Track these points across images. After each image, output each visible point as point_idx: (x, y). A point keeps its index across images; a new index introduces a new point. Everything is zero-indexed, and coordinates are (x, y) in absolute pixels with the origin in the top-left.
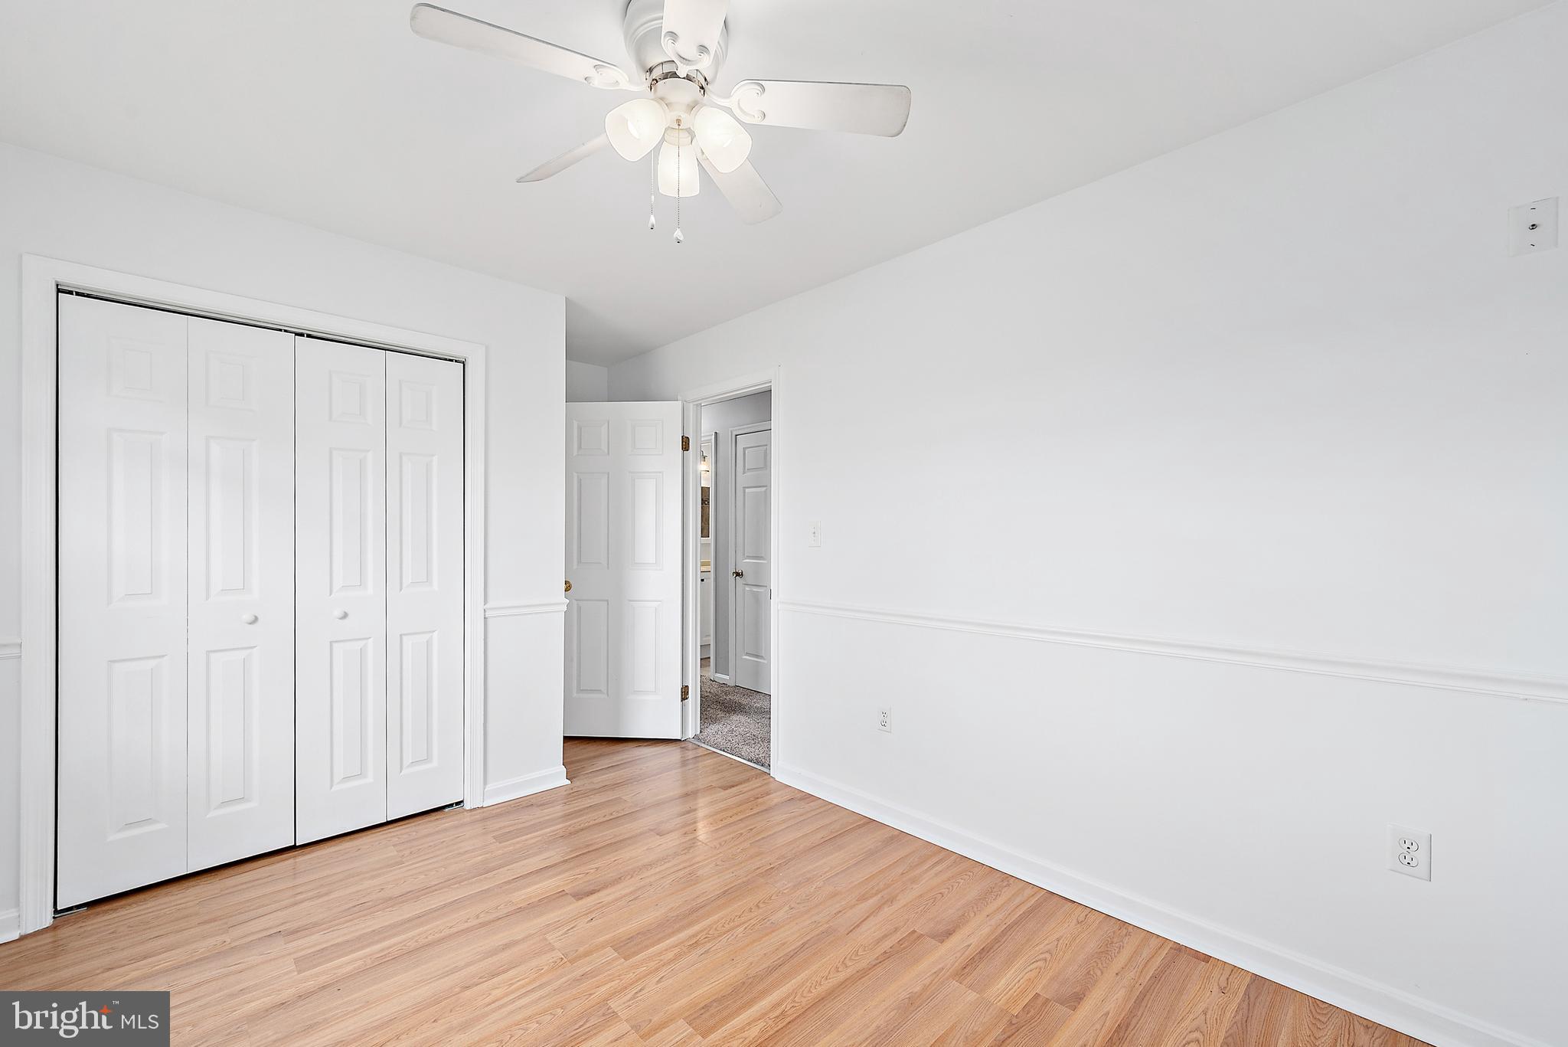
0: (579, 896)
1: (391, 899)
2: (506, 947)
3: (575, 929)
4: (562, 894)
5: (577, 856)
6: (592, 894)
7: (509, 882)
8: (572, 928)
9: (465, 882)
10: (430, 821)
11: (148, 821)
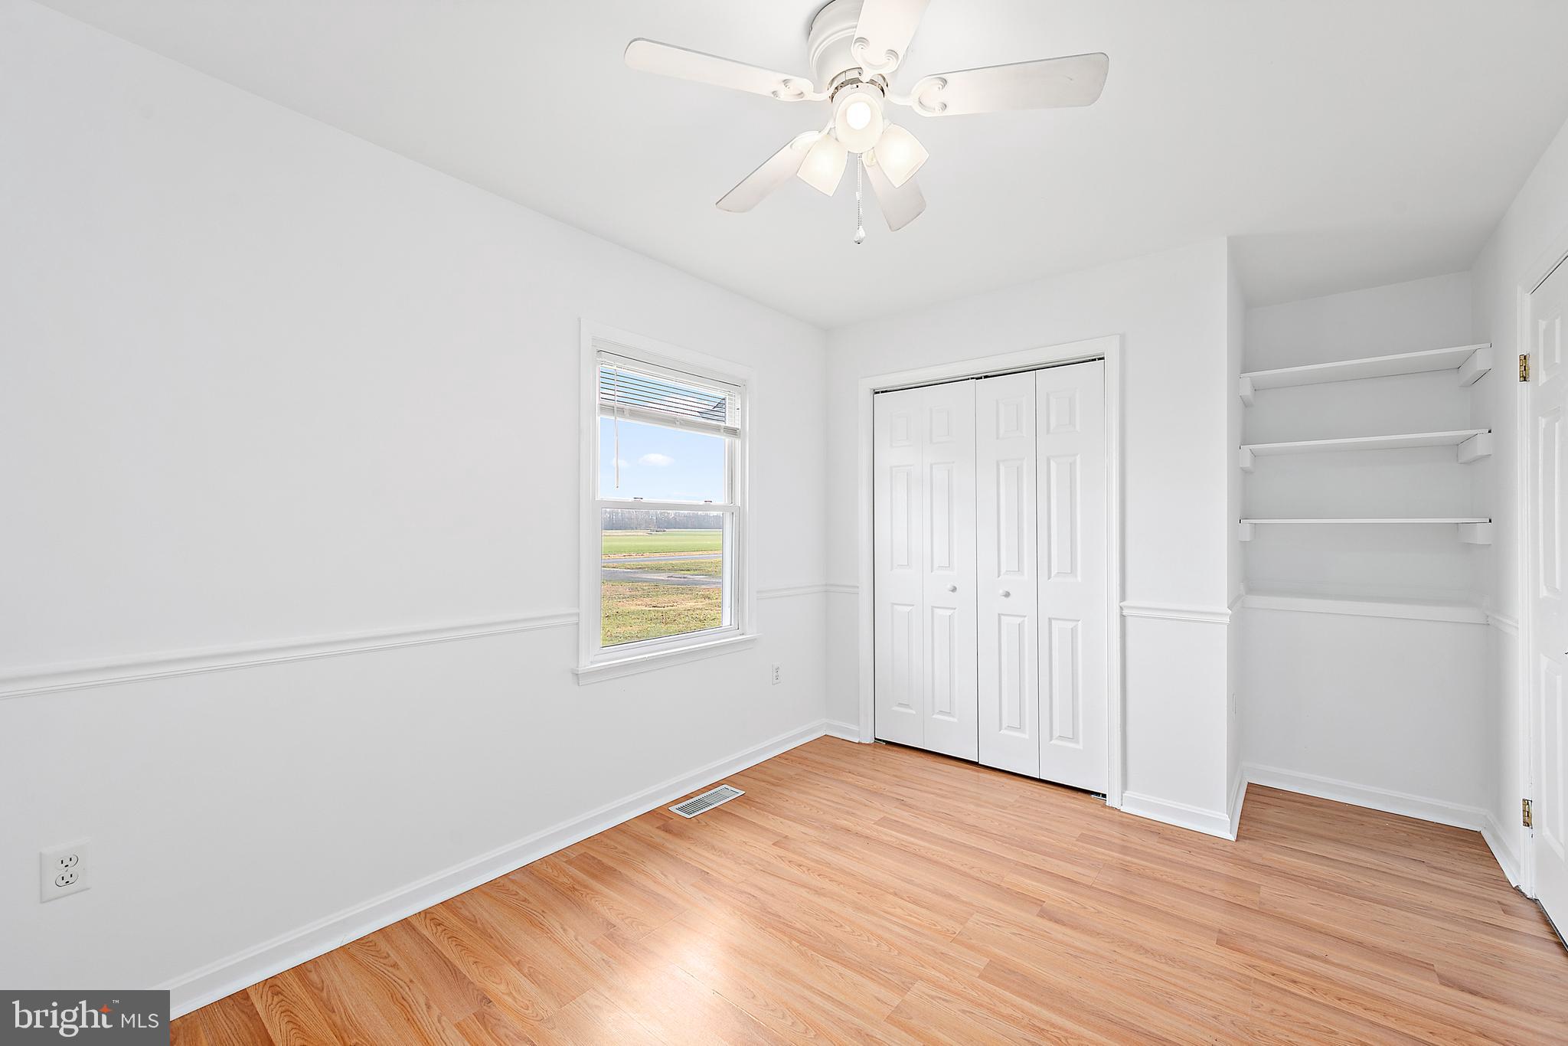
0: (1045, 914)
1: (962, 823)
2: (949, 896)
3: (998, 928)
4: (1038, 902)
5: (1106, 892)
6: (1056, 922)
7: (1026, 866)
8: (997, 926)
9: (1007, 845)
10: (1069, 797)
11: (907, 706)
